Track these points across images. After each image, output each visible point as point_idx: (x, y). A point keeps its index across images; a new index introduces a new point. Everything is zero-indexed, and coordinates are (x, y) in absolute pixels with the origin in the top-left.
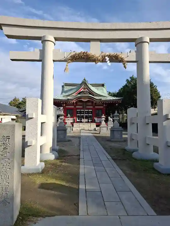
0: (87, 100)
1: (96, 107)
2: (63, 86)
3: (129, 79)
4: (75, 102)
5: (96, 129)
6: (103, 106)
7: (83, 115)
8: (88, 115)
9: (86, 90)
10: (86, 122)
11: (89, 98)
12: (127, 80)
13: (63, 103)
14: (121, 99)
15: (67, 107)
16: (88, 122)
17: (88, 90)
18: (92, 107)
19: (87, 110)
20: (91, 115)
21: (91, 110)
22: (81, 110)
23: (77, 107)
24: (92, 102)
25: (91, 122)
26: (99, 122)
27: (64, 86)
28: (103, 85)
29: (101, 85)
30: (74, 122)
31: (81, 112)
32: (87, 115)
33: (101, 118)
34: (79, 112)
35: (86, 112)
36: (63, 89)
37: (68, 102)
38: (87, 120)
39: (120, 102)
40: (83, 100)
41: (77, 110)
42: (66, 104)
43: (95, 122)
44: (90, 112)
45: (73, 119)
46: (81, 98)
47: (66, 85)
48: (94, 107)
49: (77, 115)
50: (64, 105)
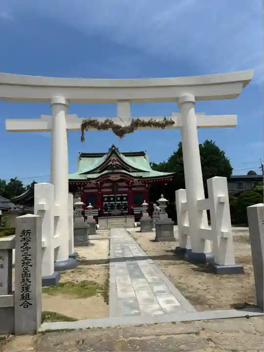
0: (119, 179)
1: (133, 189)
6: (144, 186)
9: (117, 163)
11: (121, 176)
13: (80, 186)
14: (172, 175)
15: (85, 191)
16: (122, 214)
17: (120, 163)
18: (127, 189)
20: (127, 202)
22: (110, 195)
23: (103, 190)
24: (128, 183)
25: (127, 214)
26: (139, 213)
27: (81, 158)
28: (143, 154)
29: (140, 154)
31: (109, 199)
32: (120, 202)
33: (142, 206)
34: (106, 199)
35: (119, 199)
37: (87, 183)
38: (119, 212)
39: (171, 179)
41: (104, 196)
42: (85, 187)
43: (133, 214)
44: (125, 198)
45: (97, 210)
46: (109, 177)
47: (84, 155)
48: (130, 188)
49: (104, 203)
50: (82, 188)
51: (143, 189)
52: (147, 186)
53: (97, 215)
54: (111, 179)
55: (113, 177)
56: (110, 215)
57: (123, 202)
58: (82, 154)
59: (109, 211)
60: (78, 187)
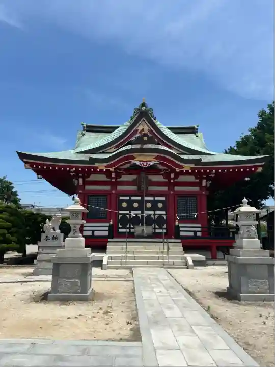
0: (152, 163)
1: (178, 188)
4: (112, 169)
6: (199, 184)
7: (139, 212)
8: (154, 214)
11: (158, 158)
15: (88, 187)
16: (155, 235)
18: (165, 188)
19: (152, 199)
20: (164, 212)
21: (164, 199)
22: (133, 198)
23: (120, 188)
25: (168, 235)
27: (84, 133)
29: (188, 130)
30: (109, 237)
32: (152, 212)
34: (125, 205)
35: (149, 205)
36: (79, 140)
37: (89, 168)
39: (260, 170)
41: (121, 198)
42: (87, 180)
43: (177, 236)
44: (160, 205)
45: (108, 225)
46: (133, 158)
47: (90, 129)
48: (171, 187)
49: (121, 212)
50: (81, 181)
51: (196, 188)
52: (204, 183)
53: (106, 233)
54: (138, 163)
55: (141, 160)
56: (131, 235)
57: (157, 212)
58: (87, 127)
59: (130, 228)
60: (74, 180)
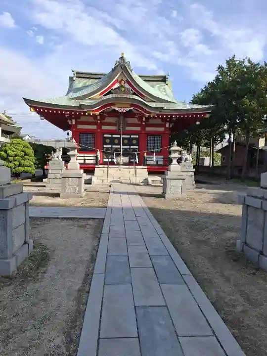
0: (128, 109)
1: (148, 129)
2: (71, 79)
3: (225, 66)
4: (97, 113)
5: (150, 182)
6: (164, 126)
7: (119, 147)
8: (130, 148)
9: (126, 85)
10: (125, 164)
11: (132, 105)
12: (220, 68)
13: (71, 117)
14: (209, 109)
15: (80, 127)
16: (130, 163)
18: (138, 129)
19: (128, 136)
20: (137, 147)
21: (137, 137)
22: (114, 136)
23: (104, 127)
24: (141, 117)
26: (155, 163)
27: (74, 79)
28: (164, 79)
29: (160, 79)
30: (96, 164)
31: (112, 141)
32: (128, 147)
34: (108, 141)
35: (126, 141)
36: (71, 85)
37: (80, 112)
38: (126, 159)
39: (208, 116)
40: (117, 109)
41: (105, 136)
42: (78, 120)
43: (145, 164)
44: (134, 142)
46: (114, 105)
47: (79, 76)
48: (143, 128)
49: (105, 146)
50: (74, 121)
51: (162, 129)
52: (167, 125)
53: (94, 162)
55: (119, 107)
56: (112, 164)
57: (132, 147)
58: (77, 73)
59: (112, 158)
60: (68, 121)
